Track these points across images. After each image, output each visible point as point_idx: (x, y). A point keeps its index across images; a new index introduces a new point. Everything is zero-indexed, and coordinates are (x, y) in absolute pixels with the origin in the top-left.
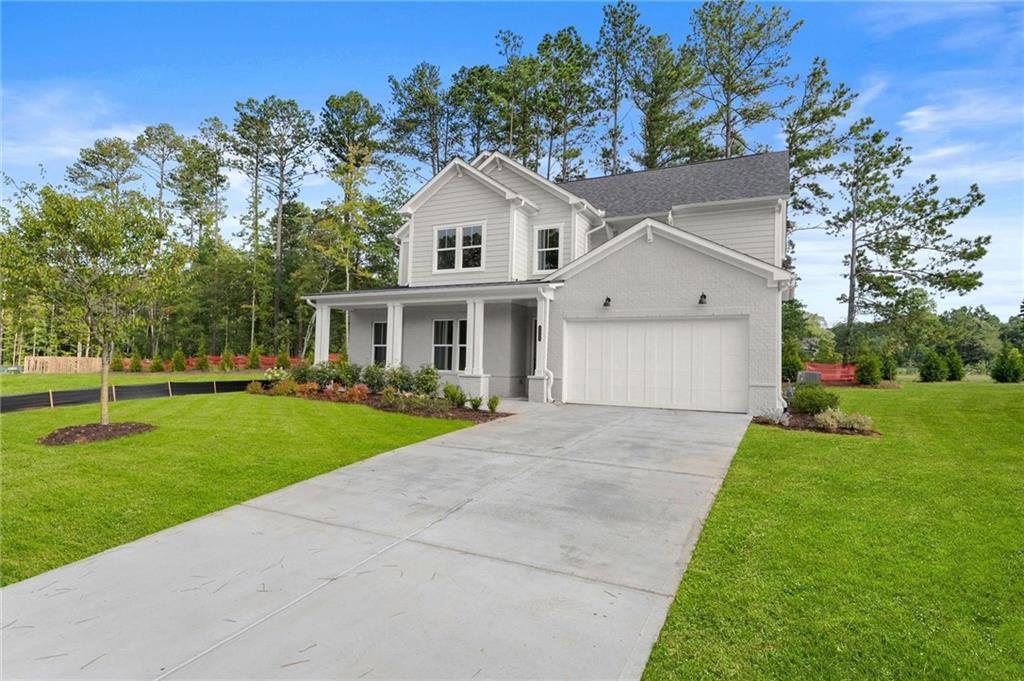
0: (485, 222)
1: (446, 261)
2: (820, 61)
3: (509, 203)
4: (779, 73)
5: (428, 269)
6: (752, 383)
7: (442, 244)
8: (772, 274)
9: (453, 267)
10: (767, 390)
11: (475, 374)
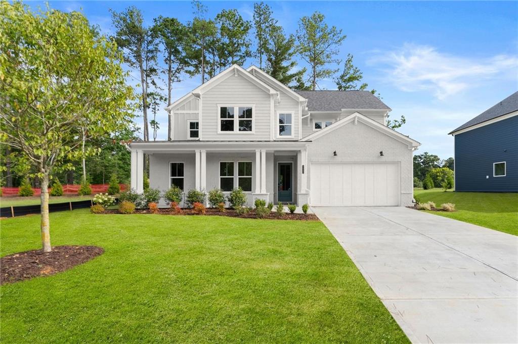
0: (254, 105)
1: (227, 126)
2: (351, 55)
3: (269, 96)
4: (334, 57)
5: (215, 130)
6: (402, 192)
7: (223, 115)
8: (412, 143)
9: (233, 130)
10: (408, 195)
11: (262, 193)
